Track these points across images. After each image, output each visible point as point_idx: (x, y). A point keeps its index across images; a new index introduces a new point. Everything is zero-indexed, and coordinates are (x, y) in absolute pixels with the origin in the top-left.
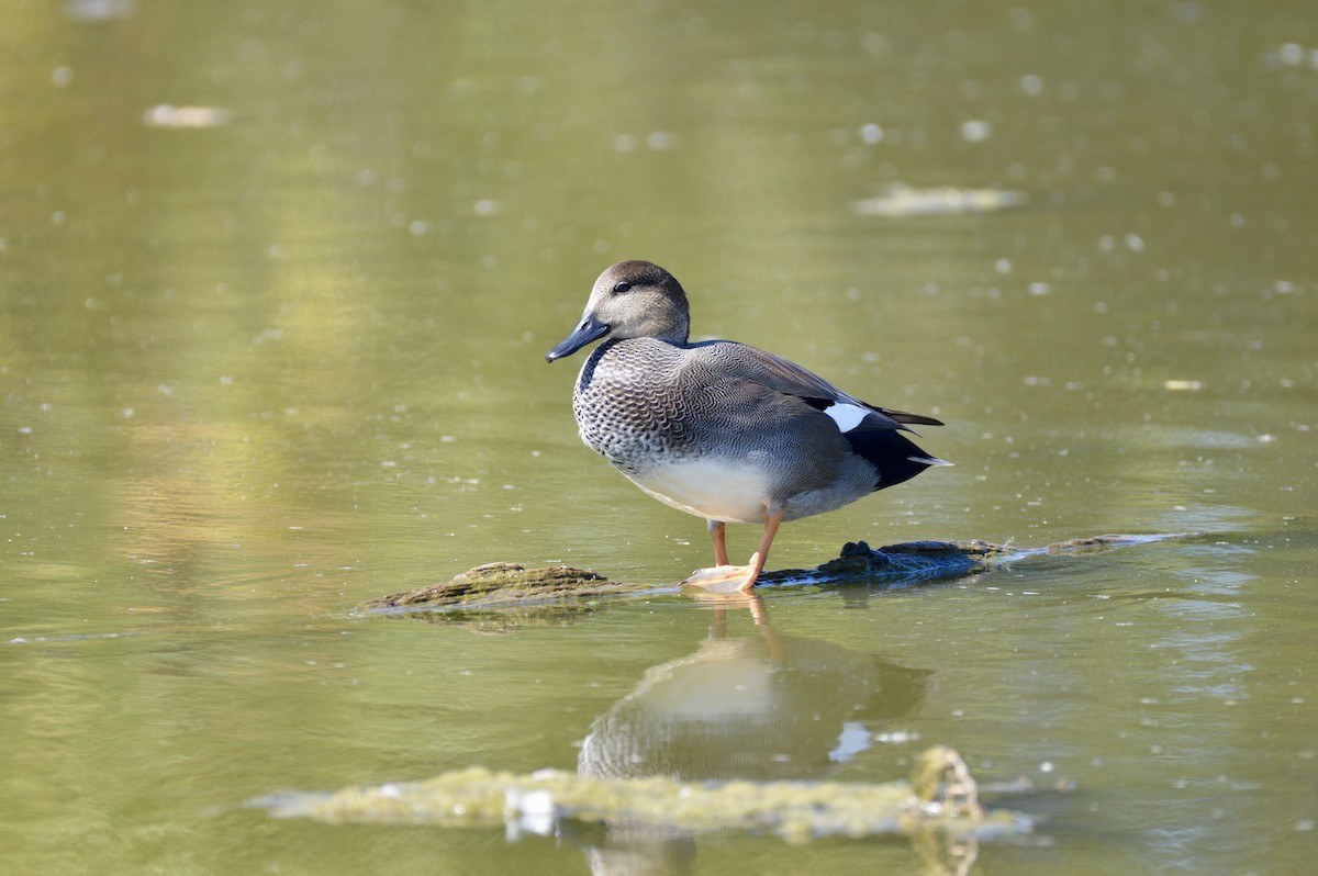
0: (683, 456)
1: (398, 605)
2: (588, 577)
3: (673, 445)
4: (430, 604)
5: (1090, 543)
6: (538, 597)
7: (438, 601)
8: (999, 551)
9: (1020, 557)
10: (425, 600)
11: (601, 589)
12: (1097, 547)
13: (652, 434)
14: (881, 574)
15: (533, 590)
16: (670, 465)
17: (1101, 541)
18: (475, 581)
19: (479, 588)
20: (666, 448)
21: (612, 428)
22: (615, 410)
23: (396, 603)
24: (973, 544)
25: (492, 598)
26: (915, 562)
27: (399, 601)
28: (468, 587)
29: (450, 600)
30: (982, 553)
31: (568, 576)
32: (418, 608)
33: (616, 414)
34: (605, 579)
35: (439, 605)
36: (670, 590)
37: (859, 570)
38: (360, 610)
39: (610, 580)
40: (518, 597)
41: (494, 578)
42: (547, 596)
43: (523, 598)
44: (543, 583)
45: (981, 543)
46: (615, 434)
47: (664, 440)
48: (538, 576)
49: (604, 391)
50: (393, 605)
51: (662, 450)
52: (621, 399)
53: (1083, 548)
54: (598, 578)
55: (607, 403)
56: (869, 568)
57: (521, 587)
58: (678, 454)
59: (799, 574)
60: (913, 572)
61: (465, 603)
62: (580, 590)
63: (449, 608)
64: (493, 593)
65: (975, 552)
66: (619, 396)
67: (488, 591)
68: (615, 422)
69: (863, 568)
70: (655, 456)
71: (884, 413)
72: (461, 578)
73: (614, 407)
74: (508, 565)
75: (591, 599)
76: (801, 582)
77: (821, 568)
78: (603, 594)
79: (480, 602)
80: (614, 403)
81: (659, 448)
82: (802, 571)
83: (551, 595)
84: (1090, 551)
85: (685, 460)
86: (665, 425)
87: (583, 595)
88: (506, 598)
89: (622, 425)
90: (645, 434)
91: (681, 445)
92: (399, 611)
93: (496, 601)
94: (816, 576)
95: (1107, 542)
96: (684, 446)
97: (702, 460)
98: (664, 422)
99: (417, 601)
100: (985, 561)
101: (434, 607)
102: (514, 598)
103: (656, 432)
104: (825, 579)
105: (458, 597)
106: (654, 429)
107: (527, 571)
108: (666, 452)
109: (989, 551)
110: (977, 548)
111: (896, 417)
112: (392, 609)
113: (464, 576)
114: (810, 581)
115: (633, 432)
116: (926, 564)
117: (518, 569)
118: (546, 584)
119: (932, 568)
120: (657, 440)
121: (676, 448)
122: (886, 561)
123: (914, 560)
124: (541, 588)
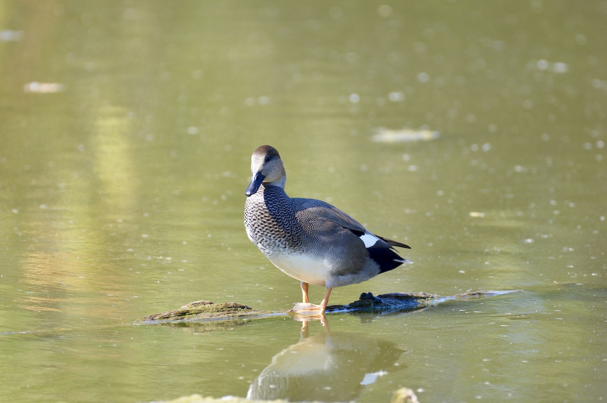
0: (295, 252)
1: (155, 320)
2: (243, 307)
3: (291, 246)
4: (170, 319)
5: (474, 294)
6: (220, 316)
7: (174, 318)
8: (432, 298)
9: (442, 300)
10: (168, 318)
11: (249, 313)
12: (477, 296)
13: (282, 239)
14: (378, 308)
15: (218, 313)
16: (287, 255)
17: (479, 294)
18: (191, 309)
19: (193, 312)
20: (287, 247)
21: (263, 235)
22: (267, 228)
23: (154, 318)
24: (421, 294)
25: (199, 317)
26: (394, 302)
27: (156, 318)
28: (188, 311)
29: (179, 317)
30: (424, 298)
31: (234, 307)
32: (165, 321)
33: (267, 229)
34: (251, 309)
35: (174, 320)
36: (281, 314)
37: (368, 306)
38: (137, 322)
39: (253, 310)
40: (211, 316)
41: (200, 307)
42: (224, 316)
43: (213, 317)
44: (222, 310)
45: (424, 294)
46: (264, 238)
47: (287, 243)
48: (220, 307)
49: (259, 217)
50: (153, 319)
51: (285, 247)
52: (270, 222)
53: (471, 297)
54: (248, 308)
55: (262, 224)
56: (372, 305)
57: (212, 312)
58: (292, 250)
59: (340, 307)
60: (393, 307)
61: (186, 319)
62: (239, 313)
63: (179, 321)
64: (199, 314)
65: (421, 298)
66: (268, 220)
67: (197, 314)
68: (265, 233)
69: (370, 305)
70: (281, 249)
71: (384, 240)
72: (184, 308)
73: (266, 226)
74: (206, 302)
75: (244, 318)
76: (341, 311)
77: (350, 304)
78: (250, 315)
79: (193, 319)
80: (266, 224)
81: (284, 246)
82: (342, 306)
83: (226, 316)
84: (474, 298)
85: (295, 254)
86: (289, 236)
87: (240, 316)
88: (205, 317)
89: (269, 235)
90: (279, 239)
91: (295, 247)
92: (156, 322)
93: (200, 318)
94: (348, 308)
95: (482, 294)
96: (296, 247)
97: (303, 255)
98: (289, 235)
99: (164, 318)
100: (427, 302)
101: (171, 320)
102: (209, 317)
103: (285, 239)
104: (352, 310)
105: (183, 316)
106: (284, 237)
107: (215, 304)
108: (287, 249)
109: (428, 297)
110: (422, 296)
111: (390, 243)
112: (152, 321)
113: (186, 307)
114: (345, 310)
115: (274, 238)
116: (399, 303)
117: (211, 303)
118: (224, 311)
119: (401, 305)
120: (284, 242)
121: (292, 247)
122: (381, 302)
123: (393, 301)
124: (221, 312)
